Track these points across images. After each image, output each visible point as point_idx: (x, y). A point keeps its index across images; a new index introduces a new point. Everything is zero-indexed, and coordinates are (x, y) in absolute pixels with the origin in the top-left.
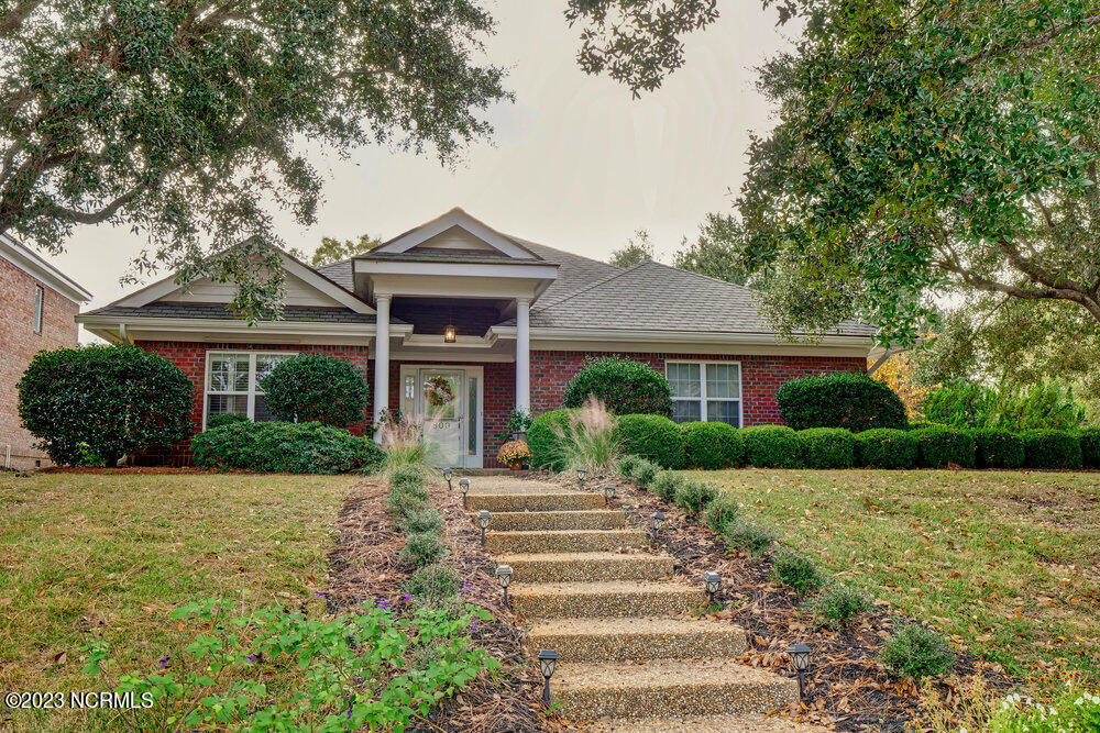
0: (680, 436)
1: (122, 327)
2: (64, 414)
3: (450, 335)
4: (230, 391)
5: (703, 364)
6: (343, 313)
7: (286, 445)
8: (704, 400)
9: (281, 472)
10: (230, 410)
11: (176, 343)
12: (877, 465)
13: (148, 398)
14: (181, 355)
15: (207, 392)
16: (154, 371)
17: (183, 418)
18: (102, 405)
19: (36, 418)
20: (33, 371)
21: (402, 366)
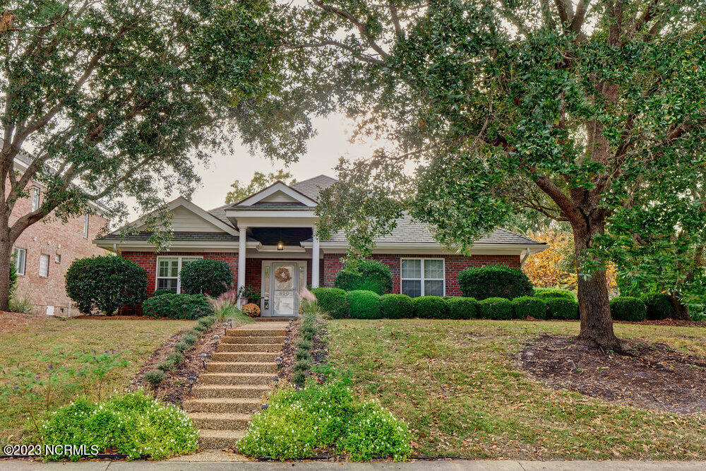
0: (378, 302)
1: (115, 246)
2: (85, 291)
3: (280, 246)
4: (169, 277)
5: (422, 260)
6: (225, 236)
7: (185, 306)
8: (423, 279)
9: (183, 319)
10: (169, 287)
11: (142, 252)
12: (488, 317)
13: (123, 282)
14: (145, 259)
15: (157, 278)
16: (127, 269)
17: (141, 292)
18: (102, 286)
19: (73, 292)
20: (72, 269)
21: (263, 261)
